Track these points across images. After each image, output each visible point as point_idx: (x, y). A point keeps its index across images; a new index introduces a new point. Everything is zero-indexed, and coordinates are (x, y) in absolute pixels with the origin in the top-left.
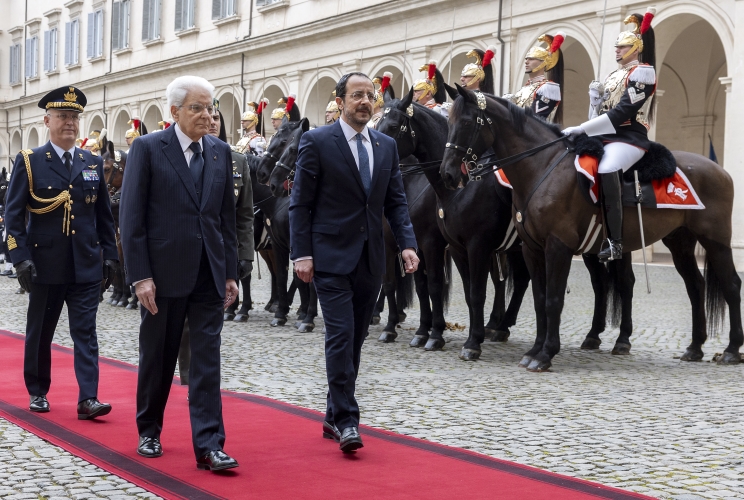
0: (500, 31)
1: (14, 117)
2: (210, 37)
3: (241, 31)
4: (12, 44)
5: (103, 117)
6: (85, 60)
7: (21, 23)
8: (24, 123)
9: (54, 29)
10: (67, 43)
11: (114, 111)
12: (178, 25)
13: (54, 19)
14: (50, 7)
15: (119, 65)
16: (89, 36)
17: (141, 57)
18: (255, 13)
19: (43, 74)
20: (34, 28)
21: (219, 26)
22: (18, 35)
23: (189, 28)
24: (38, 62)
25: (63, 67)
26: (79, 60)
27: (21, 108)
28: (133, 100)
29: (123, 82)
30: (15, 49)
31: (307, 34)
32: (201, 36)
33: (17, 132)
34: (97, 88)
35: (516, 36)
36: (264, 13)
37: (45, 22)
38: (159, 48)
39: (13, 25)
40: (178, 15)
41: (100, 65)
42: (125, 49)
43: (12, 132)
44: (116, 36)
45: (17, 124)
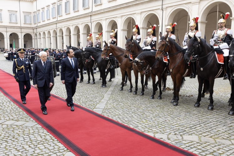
0: (162, 8)
1: (35, 30)
2: (82, 12)
3: (90, 10)
4: (34, 15)
5: (56, 30)
6: (51, 18)
7: (36, 11)
8: (37, 31)
9: (43, 12)
10: (47, 14)
11: (59, 29)
12: (74, 9)
13: (43, 9)
14: (42, 7)
15: (59, 19)
16: (52, 13)
17: (65, 17)
18: (93, 6)
19: (41, 21)
20: (39, 11)
21: (84, 9)
22: (35, 13)
23: (76, 10)
24: (40, 18)
25: (46, 20)
26: (49, 18)
27: (36, 28)
28: (63, 26)
29: (61, 22)
30: (34, 16)
31: (108, 10)
32: (79, 12)
33: (36, 34)
34: (55, 24)
35: (166, 9)
36: (96, 6)
37: (41, 10)
38: (69, 15)
39: (34, 11)
40: (74, 7)
41: (55, 19)
42: (61, 15)
43: (35, 33)
44: (58, 12)
45: (36, 32)
